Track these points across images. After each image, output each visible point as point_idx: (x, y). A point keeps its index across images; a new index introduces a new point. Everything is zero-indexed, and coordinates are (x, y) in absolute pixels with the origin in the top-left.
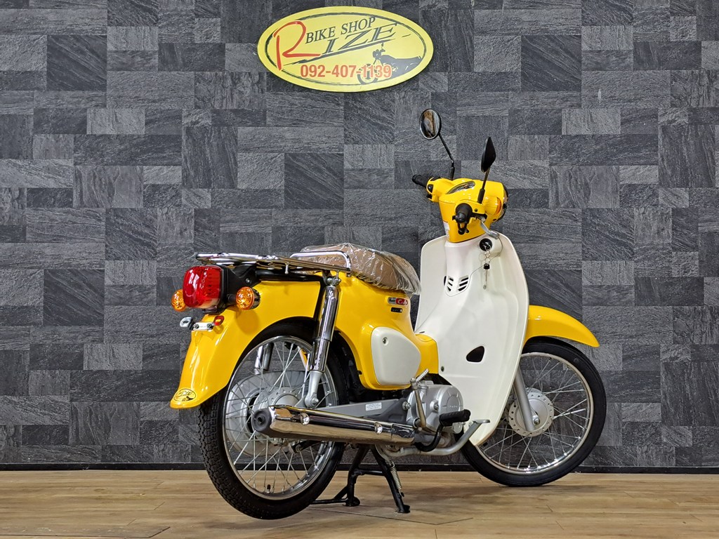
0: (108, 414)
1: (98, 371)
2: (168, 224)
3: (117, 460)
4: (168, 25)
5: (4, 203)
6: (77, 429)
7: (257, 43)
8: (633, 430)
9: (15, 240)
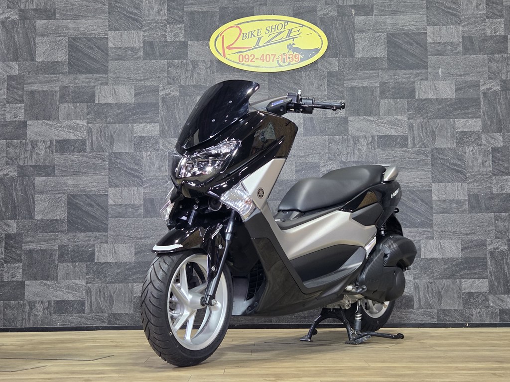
0: (112, 292)
1: (105, 263)
3: (118, 323)
4: (149, 29)
5: (40, 150)
6: (91, 302)
7: (209, 40)
8: (470, 298)
9: (48, 175)
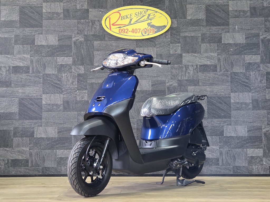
0: (44, 155)
1: (40, 138)
2: (67, 80)
3: (48, 173)
4: (67, 2)
5: (3, 72)
6: (32, 161)
8: (252, 160)
9: (7, 86)
